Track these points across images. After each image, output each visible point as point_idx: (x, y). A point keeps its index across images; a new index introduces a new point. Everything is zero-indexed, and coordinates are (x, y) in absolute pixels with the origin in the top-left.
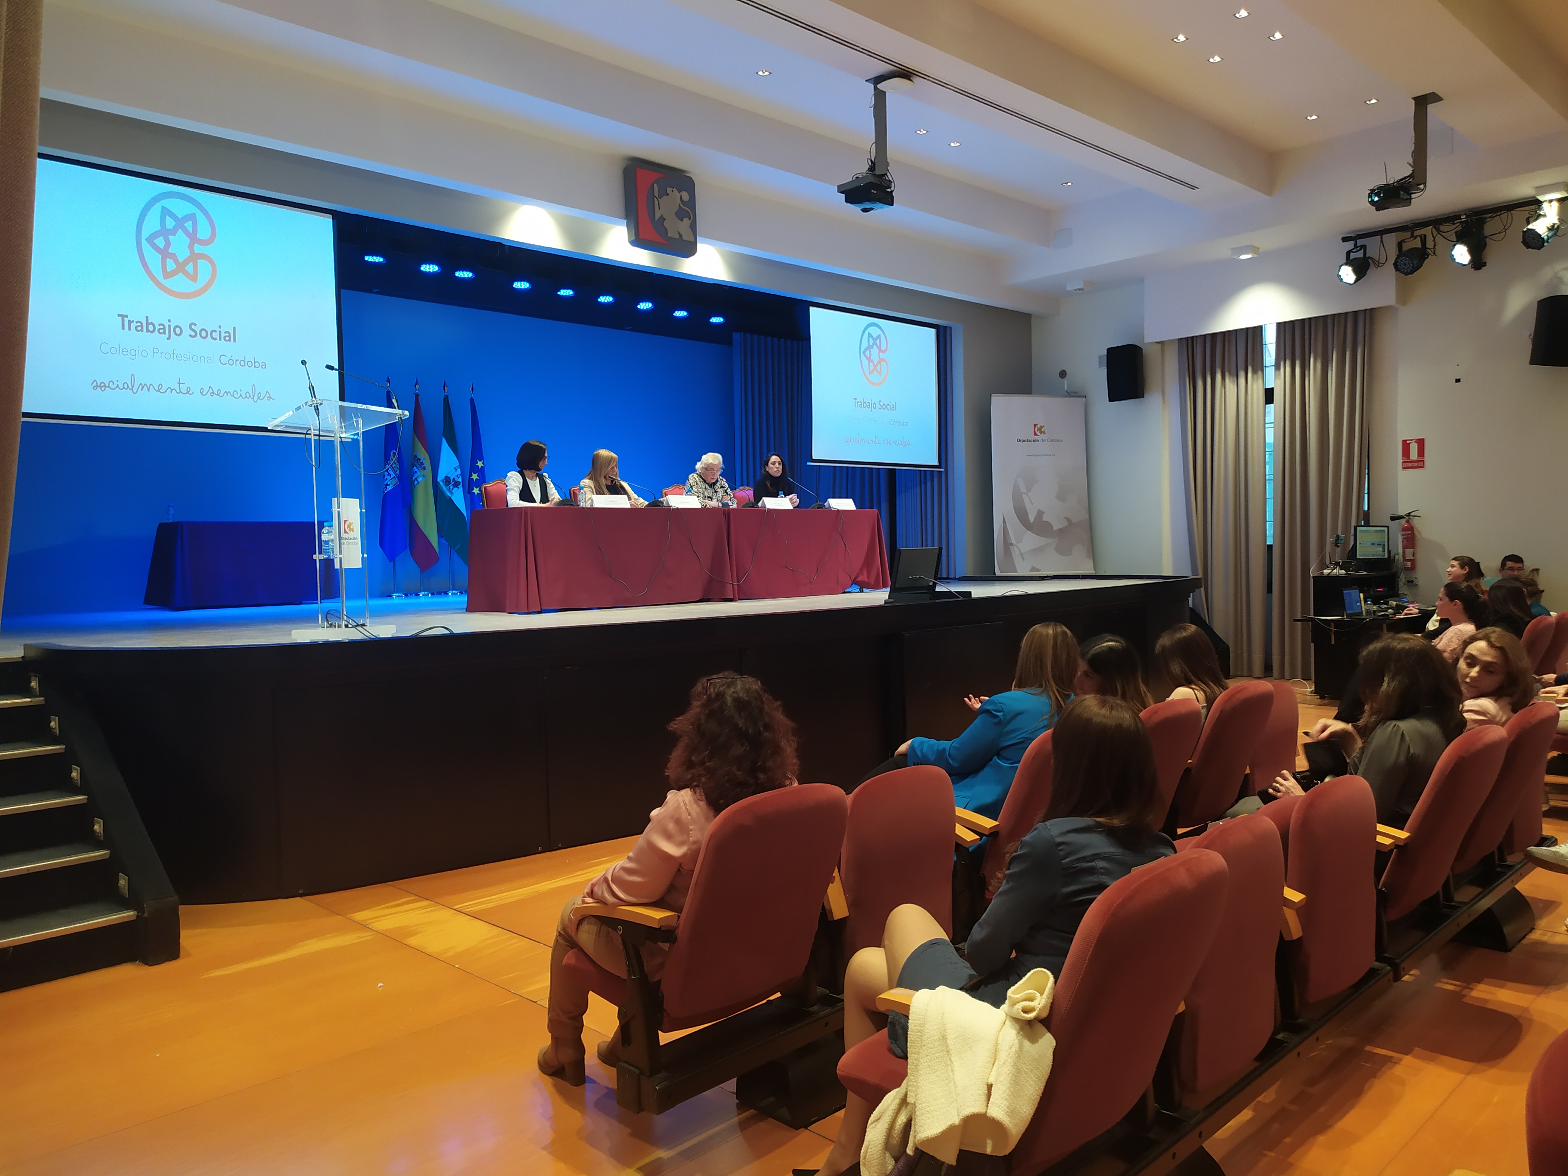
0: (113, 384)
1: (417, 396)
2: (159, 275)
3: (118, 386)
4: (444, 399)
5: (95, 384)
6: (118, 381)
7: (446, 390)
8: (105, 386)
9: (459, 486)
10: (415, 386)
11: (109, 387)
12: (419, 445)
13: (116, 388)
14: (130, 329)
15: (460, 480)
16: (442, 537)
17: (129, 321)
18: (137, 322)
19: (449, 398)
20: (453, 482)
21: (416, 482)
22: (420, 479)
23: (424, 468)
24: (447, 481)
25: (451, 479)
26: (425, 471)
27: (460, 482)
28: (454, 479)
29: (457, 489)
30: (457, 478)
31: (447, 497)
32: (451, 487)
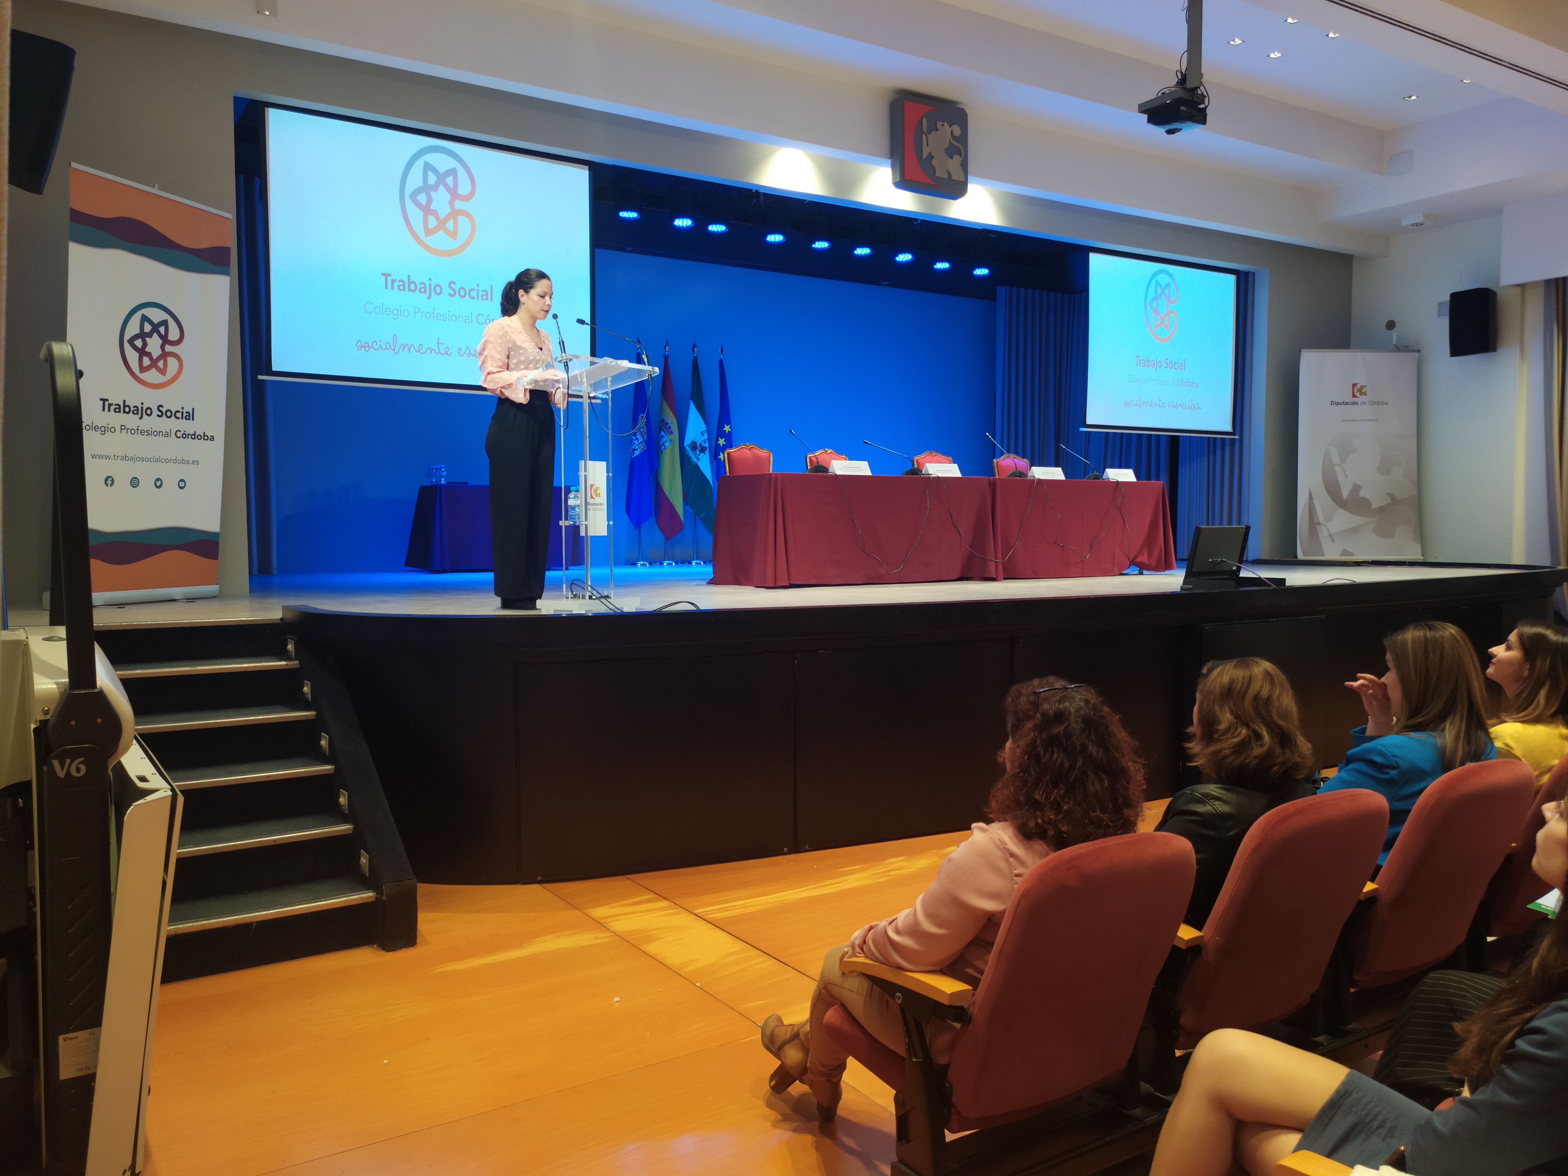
0: (376, 344)
1: (666, 358)
2: (421, 233)
3: (380, 346)
4: (693, 361)
5: (360, 344)
6: (381, 341)
7: (695, 352)
8: (369, 347)
9: (706, 452)
10: (665, 347)
11: (373, 347)
12: (667, 410)
13: (378, 348)
14: (393, 288)
15: (707, 445)
16: (687, 503)
17: (392, 280)
18: (399, 281)
19: (698, 359)
20: (699, 447)
21: (663, 447)
22: (667, 444)
23: (672, 433)
24: (694, 446)
25: (698, 445)
26: (673, 435)
27: (707, 448)
28: (701, 444)
29: (704, 454)
30: (704, 443)
31: (694, 463)
32: (698, 453)
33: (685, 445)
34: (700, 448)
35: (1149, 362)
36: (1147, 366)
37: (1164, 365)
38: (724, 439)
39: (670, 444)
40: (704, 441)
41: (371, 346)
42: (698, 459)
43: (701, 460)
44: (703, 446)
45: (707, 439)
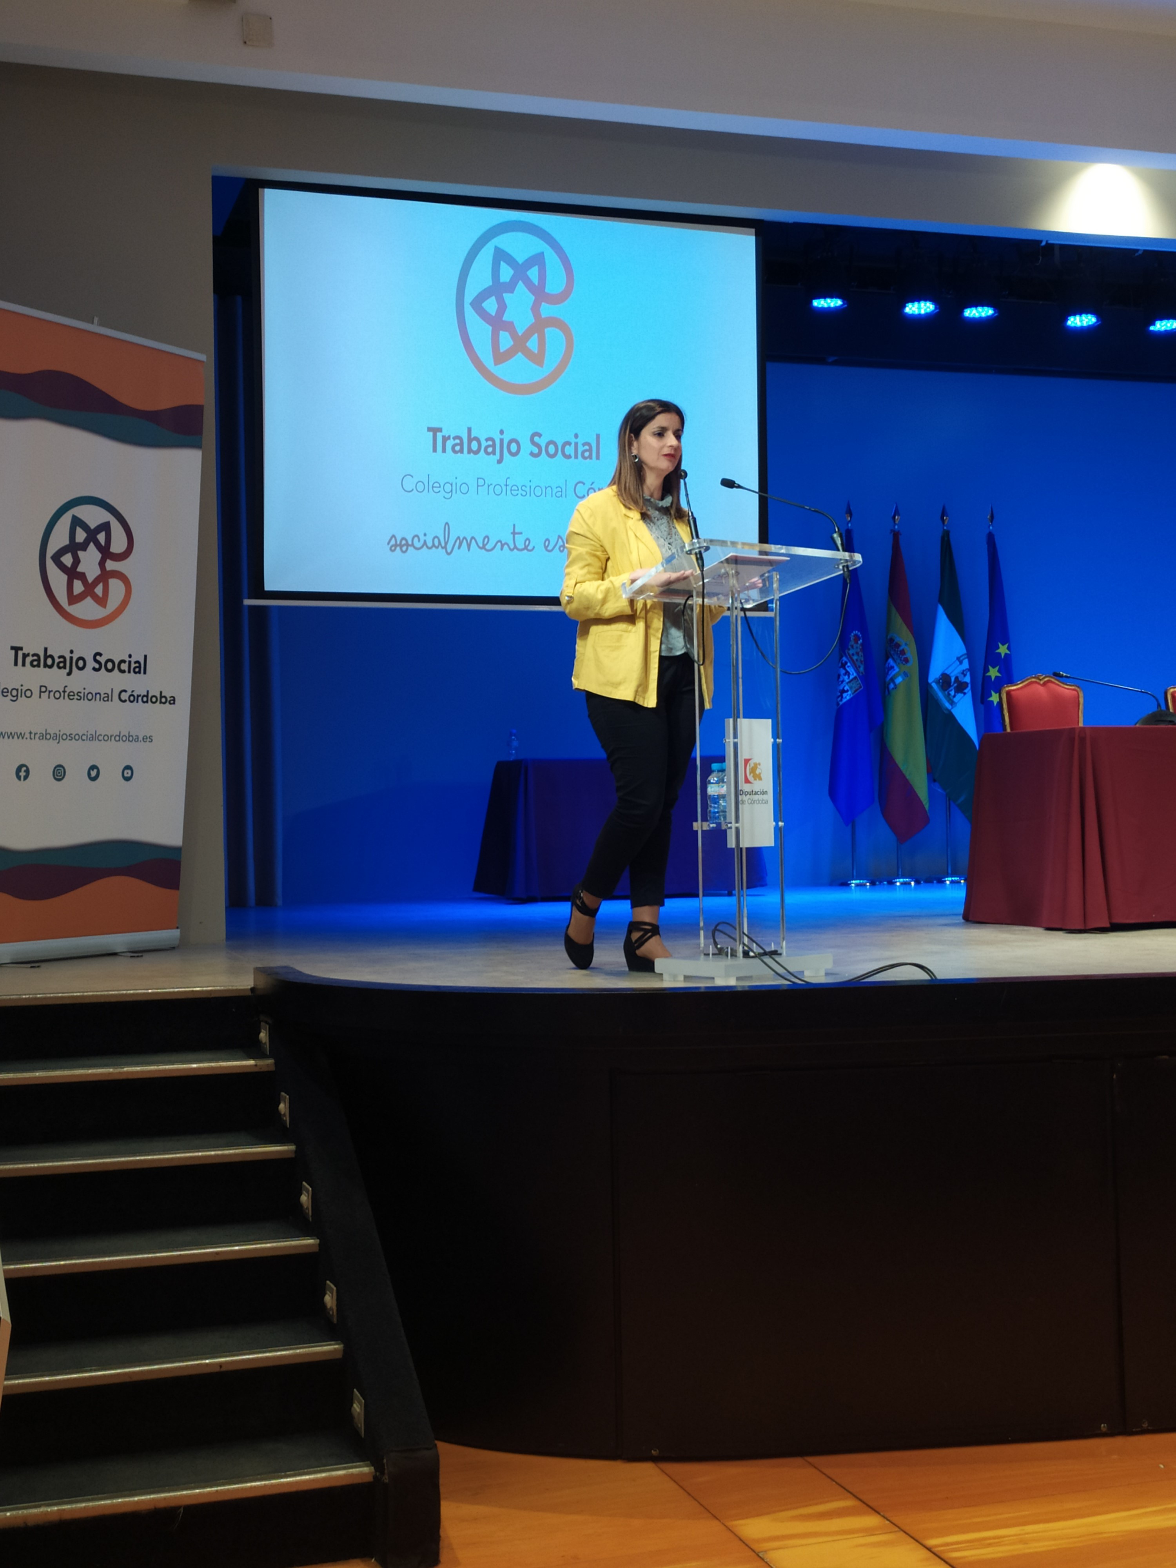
0: (419, 540)
1: (896, 535)
2: (487, 359)
3: (425, 543)
4: (943, 539)
5: (393, 542)
6: (425, 535)
7: (946, 523)
8: (407, 545)
9: (966, 691)
10: (894, 517)
11: (413, 545)
12: (898, 622)
13: (422, 547)
14: (444, 451)
15: (967, 679)
16: (935, 781)
17: (444, 437)
18: (455, 438)
19: (950, 534)
20: (955, 682)
21: (892, 686)
22: (899, 680)
23: (906, 661)
24: (945, 681)
25: (953, 679)
26: (909, 665)
27: (967, 683)
28: (957, 678)
29: (962, 695)
30: (963, 676)
31: (945, 711)
32: (952, 693)
33: (931, 680)
34: (956, 685)
38: (997, 668)
39: (903, 679)
40: (963, 673)
41: (410, 543)
42: (952, 703)
43: (958, 705)
44: (960, 682)
45: (966, 669)
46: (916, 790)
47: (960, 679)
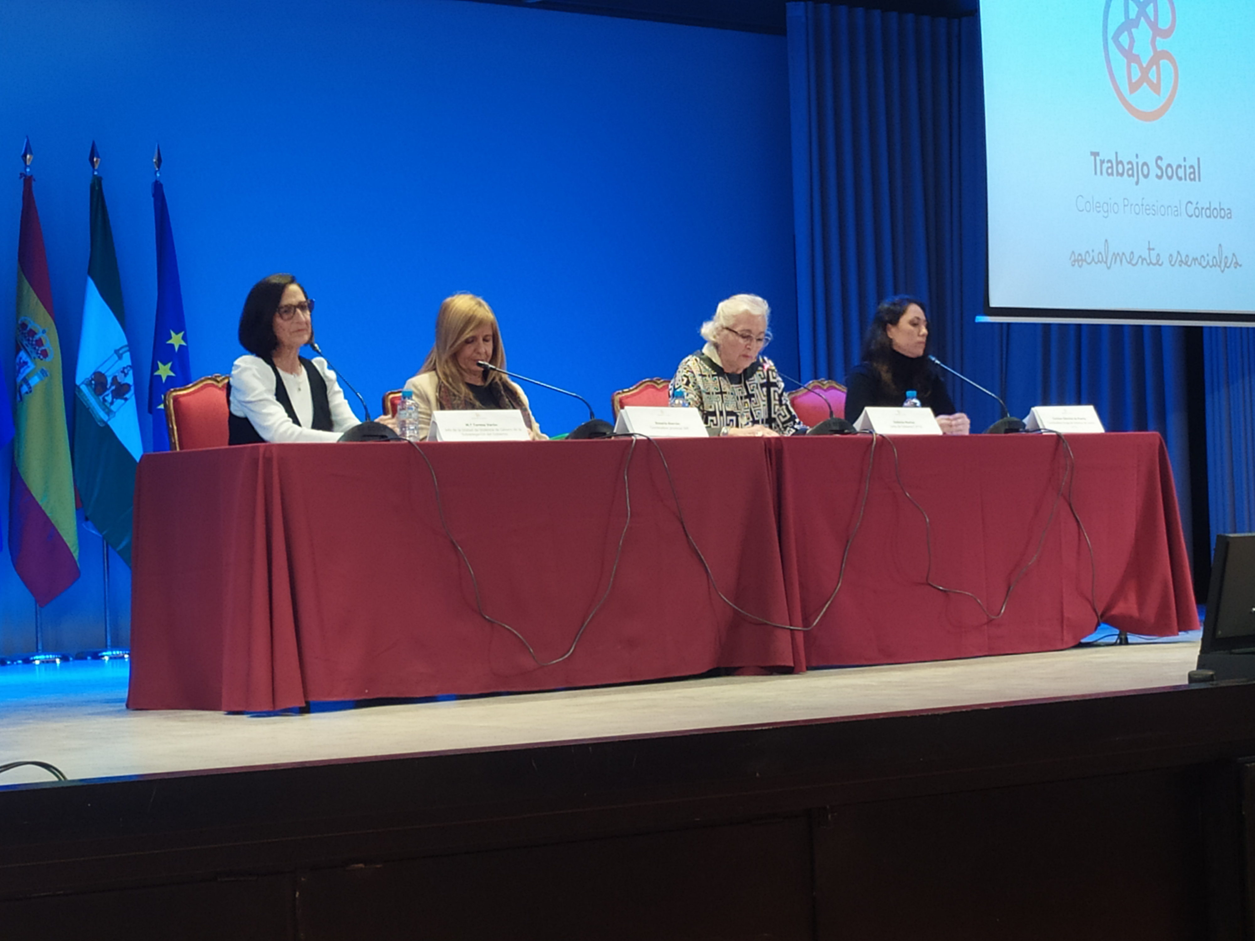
4: (92, 186)
7: (96, 165)
16: (86, 519)
19: (103, 182)
27: (129, 385)
28: (115, 378)
29: (123, 401)
30: (123, 375)
31: (99, 423)
32: (109, 398)
33: (79, 383)
35: (1120, 166)
36: (1118, 173)
37: (1154, 171)
38: (170, 365)
43: (117, 414)
44: (119, 383)
45: (129, 366)
46: (62, 533)
47: (119, 380)
